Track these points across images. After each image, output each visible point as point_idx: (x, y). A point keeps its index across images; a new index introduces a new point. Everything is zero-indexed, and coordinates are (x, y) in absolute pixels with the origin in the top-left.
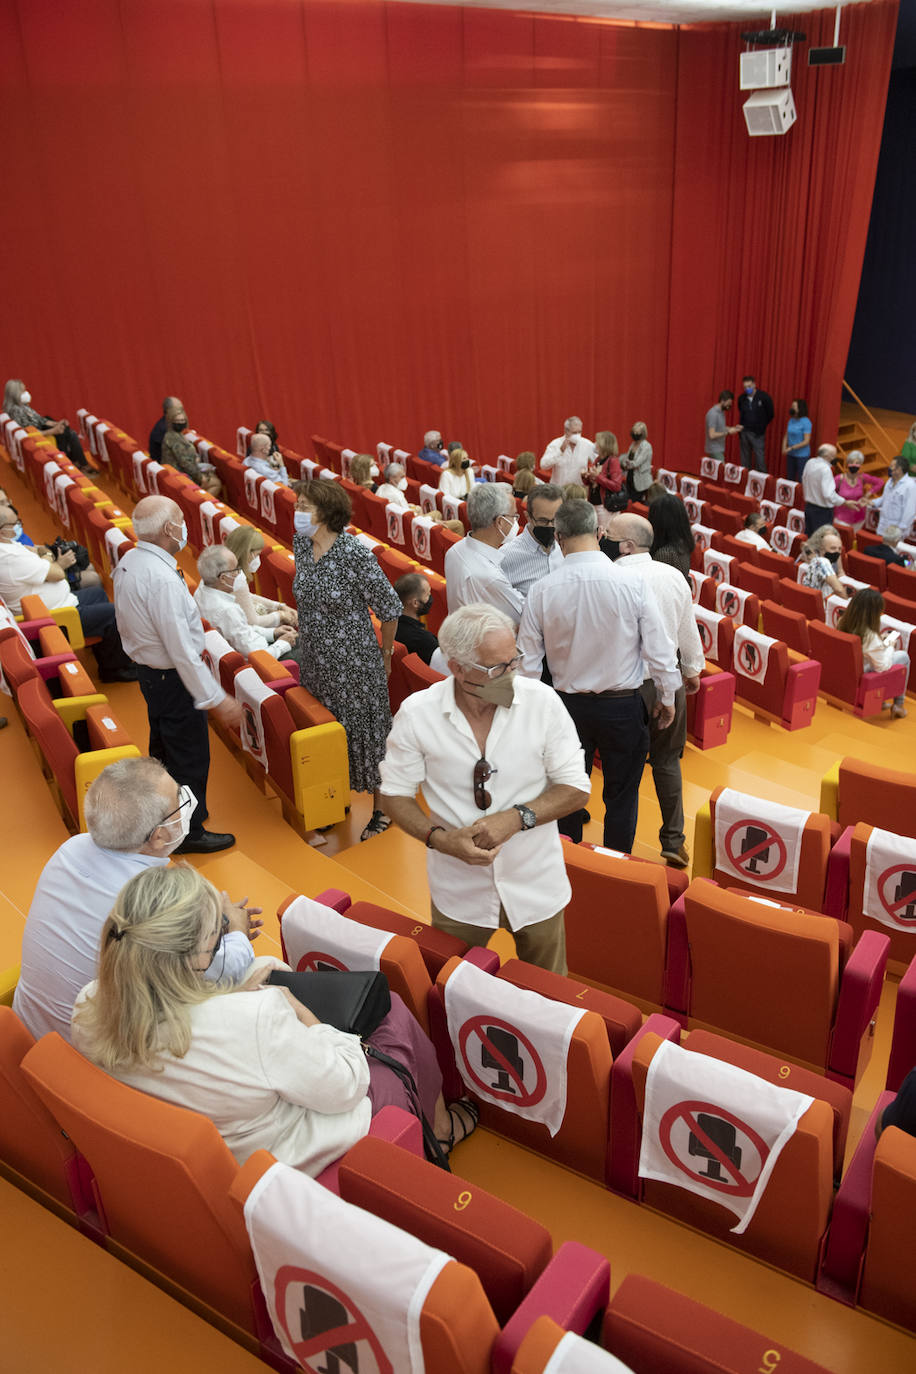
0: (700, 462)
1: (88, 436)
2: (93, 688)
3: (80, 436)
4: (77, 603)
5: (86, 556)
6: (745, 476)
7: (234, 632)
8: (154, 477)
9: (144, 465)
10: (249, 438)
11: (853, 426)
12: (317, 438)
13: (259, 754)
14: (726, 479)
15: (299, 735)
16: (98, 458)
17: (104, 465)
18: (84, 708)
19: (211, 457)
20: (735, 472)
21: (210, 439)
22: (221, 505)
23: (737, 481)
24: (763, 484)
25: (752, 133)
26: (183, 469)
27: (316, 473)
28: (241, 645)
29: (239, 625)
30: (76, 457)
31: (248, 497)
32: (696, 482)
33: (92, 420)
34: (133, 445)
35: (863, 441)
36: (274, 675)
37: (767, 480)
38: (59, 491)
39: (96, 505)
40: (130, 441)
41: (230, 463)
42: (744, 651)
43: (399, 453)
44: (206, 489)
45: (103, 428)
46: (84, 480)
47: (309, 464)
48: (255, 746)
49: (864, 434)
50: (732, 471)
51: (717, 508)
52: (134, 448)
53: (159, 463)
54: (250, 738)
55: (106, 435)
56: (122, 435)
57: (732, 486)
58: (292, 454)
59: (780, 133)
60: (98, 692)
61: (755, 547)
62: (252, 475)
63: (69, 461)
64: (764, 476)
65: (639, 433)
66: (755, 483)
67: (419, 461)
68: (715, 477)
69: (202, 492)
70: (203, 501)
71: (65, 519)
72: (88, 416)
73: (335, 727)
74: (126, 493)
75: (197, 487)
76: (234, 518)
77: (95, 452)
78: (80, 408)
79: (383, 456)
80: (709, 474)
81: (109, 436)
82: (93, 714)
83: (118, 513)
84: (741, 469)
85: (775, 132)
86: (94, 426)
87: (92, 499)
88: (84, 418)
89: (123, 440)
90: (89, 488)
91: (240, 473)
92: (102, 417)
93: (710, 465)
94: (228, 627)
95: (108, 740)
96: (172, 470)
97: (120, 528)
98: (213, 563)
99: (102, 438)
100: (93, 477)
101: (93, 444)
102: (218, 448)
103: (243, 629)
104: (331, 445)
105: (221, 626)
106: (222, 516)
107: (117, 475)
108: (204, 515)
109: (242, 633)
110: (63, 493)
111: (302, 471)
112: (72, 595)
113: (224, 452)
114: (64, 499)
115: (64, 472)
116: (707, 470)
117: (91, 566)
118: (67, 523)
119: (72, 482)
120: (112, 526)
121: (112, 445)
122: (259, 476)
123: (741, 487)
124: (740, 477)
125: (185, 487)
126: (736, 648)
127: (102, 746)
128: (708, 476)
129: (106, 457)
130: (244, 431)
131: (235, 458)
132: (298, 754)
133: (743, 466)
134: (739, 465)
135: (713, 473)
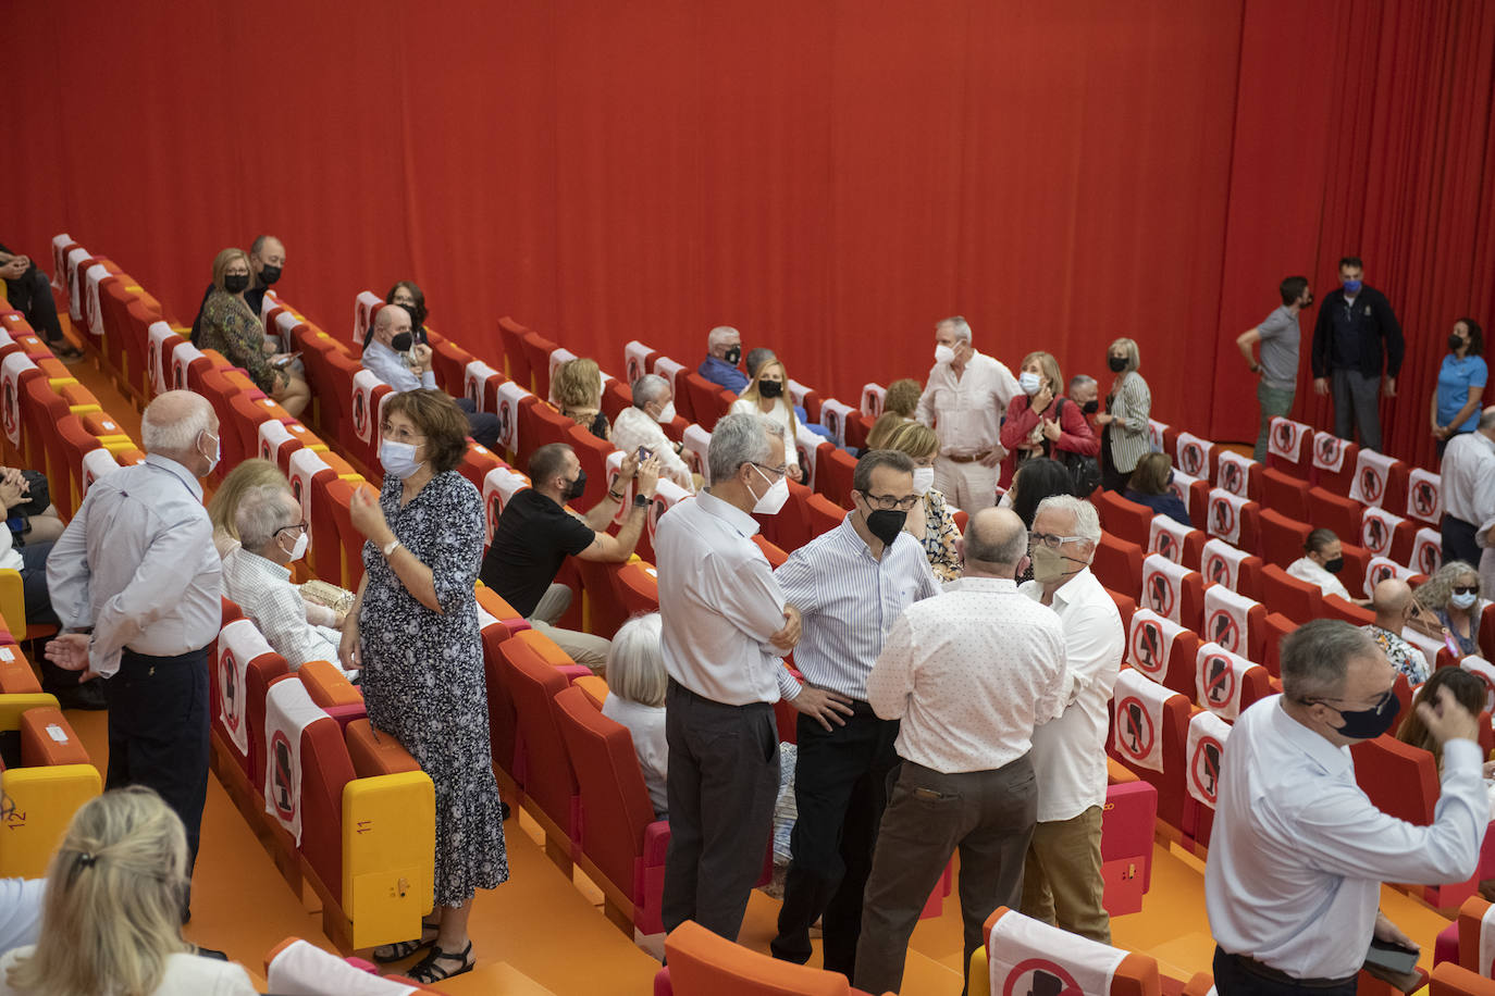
1: (70, 285)
2: (38, 685)
3: (54, 284)
4: (21, 566)
5: (45, 491)
6: (1351, 459)
7: (280, 629)
8: (185, 369)
9: (168, 346)
10: (375, 310)
12: (508, 323)
13: (289, 817)
14: (1316, 463)
15: (358, 787)
16: (82, 326)
17: (94, 340)
18: (19, 712)
19: (294, 342)
20: (1332, 450)
21: (299, 309)
22: (300, 429)
23: (1336, 468)
24: (1384, 477)
26: (237, 362)
27: (491, 387)
28: (291, 650)
29: (289, 618)
30: (42, 320)
31: (355, 420)
32: (1246, 463)
33: (79, 255)
34: (154, 309)
36: (336, 698)
37: (1392, 470)
38: (7, 378)
39: (72, 409)
40: (149, 301)
41: (331, 357)
42: (1202, 755)
43: (664, 362)
44: (279, 400)
45: (99, 273)
46: (55, 365)
47: (480, 370)
48: (284, 804)
50: (1327, 447)
51: (1270, 514)
52: (153, 314)
53: (195, 345)
54: (278, 789)
55: (103, 285)
56: (133, 288)
57: (1324, 478)
58: (453, 349)
60: (45, 691)
61: (1318, 590)
62: (366, 380)
63: (28, 327)
64: (1388, 462)
65: (1124, 357)
66: (1370, 475)
67: (695, 379)
68: (1294, 457)
69: (270, 403)
70: (267, 418)
71: (11, 431)
72: (72, 248)
73: (421, 777)
74: (128, 397)
75: (261, 393)
76: (317, 452)
77: (79, 317)
78: (62, 232)
79: (634, 366)
80: (1283, 449)
81: (111, 289)
82: (32, 718)
83: (109, 425)
84: (1345, 444)
86: (83, 268)
87: (65, 400)
88: (66, 251)
89: (135, 299)
90: (62, 379)
91: (346, 377)
92: (98, 251)
93: (1285, 432)
94: (271, 617)
95: (51, 754)
96: (219, 359)
97: (112, 452)
98: (270, 512)
99: (96, 292)
100: (71, 362)
101: (77, 303)
102: (312, 327)
103: (297, 624)
104: (534, 338)
105: (262, 616)
106: (296, 445)
107: (117, 363)
108: (265, 442)
109: (293, 630)
110: (15, 384)
111: (467, 381)
112: (15, 552)
113: (322, 335)
114: (15, 395)
115: (19, 346)
116: (1281, 443)
117: (51, 508)
118: (14, 437)
119: (33, 366)
120: (98, 445)
121: (113, 305)
122: (380, 383)
123: (1341, 482)
124: (1340, 461)
125: (237, 391)
126: (1191, 750)
127: (41, 761)
128: (1282, 454)
129: (98, 327)
130: (369, 299)
131: (341, 348)
132: (354, 815)
133: (1348, 439)
134: (1340, 437)
135: (1290, 449)
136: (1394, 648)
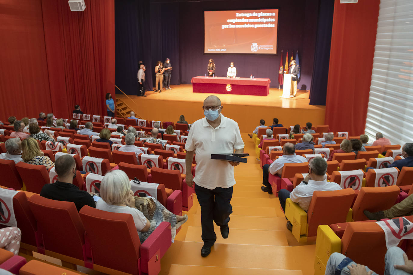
0: (73, 115)
6: (91, 117)
11: (118, 99)
23: (89, 119)
24: (99, 119)
25: (72, 10)
35: (122, 103)
37: (100, 117)
49: (122, 101)
50: (86, 116)
59: (82, 11)
64: (99, 116)
80: (76, 117)
84: (89, 115)
85: (80, 10)
124: (89, 118)
133: (90, 114)
134: (88, 114)
135: (78, 117)
136: (158, 140)
